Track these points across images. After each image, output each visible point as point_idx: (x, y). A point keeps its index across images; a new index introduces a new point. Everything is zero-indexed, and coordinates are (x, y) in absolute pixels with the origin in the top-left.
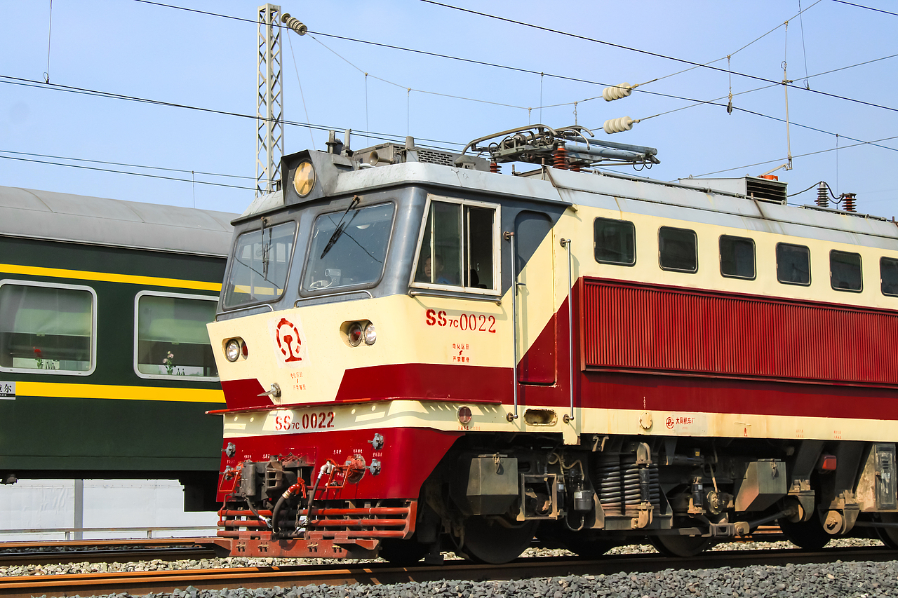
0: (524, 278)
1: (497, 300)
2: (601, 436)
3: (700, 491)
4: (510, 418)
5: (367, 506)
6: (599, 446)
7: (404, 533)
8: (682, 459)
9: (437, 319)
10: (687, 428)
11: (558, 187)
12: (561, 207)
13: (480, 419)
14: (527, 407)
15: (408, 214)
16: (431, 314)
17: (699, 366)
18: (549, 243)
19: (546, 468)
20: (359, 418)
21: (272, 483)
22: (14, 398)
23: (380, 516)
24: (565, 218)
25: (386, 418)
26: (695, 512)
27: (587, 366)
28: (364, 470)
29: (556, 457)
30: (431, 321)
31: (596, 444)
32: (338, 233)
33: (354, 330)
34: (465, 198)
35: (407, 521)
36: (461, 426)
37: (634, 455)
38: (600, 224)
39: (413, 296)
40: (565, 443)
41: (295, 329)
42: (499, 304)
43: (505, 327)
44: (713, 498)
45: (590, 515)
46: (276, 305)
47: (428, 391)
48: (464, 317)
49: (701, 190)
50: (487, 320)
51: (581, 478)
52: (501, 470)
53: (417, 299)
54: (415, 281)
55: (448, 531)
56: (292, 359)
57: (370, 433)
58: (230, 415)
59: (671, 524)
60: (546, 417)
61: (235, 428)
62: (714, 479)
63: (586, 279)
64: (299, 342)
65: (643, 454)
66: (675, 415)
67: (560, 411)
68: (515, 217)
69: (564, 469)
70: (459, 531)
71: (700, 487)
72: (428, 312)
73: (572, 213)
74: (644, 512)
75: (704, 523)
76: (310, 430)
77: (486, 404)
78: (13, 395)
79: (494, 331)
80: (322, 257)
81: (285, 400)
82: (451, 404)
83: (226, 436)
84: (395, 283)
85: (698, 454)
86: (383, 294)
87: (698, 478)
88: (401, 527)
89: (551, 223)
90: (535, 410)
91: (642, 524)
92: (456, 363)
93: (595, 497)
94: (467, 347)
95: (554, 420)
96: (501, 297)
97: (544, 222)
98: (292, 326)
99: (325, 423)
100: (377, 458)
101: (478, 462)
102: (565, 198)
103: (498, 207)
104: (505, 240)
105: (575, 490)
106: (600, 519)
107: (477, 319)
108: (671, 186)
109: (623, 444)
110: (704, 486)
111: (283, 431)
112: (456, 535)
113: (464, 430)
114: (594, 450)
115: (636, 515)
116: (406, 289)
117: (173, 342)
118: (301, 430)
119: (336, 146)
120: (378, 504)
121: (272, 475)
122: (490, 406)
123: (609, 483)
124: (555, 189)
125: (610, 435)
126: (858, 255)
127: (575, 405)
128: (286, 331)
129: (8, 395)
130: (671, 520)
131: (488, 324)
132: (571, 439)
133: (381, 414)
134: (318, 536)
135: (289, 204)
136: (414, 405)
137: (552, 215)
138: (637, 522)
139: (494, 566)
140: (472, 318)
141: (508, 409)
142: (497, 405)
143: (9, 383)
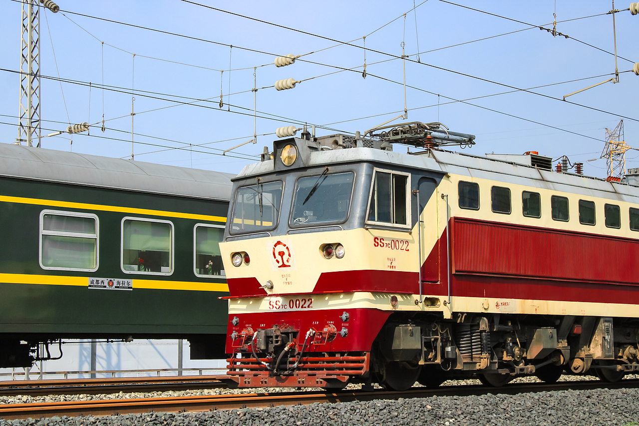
0: (422, 218)
1: (409, 231)
2: (462, 313)
3: (511, 346)
4: (417, 303)
5: (338, 356)
6: (461, 319)
7: (363, 372)
8: (503, 327)
9: (380, 243)
10: (506, 308)
11: (438, 162)
12: (442, 175)
13: (402, 303)
14: (425, 296)
15: (363, 179)
16: (376, 240)
17: (513, 271)
18: (435, 197)
19: (431, 333)
20: (331, 303)
21: (277, 342)
22: (132, 290)
23: (348, 362)
24: (444, 181)
25: (351, 302)
26: (508, 360)
27: (456, 271)
28: (336, 334)
29: (436, 326)
30: (376, 244)
31: (460, 318)
32: (314, 189)
33: (328, 249)
34: (393, 170)
35: (364, 365)
36: (392, 307)
37: (478, 325)
38: (462, 184)
39: (367, 229)
40: (445, 318)
41: (287, 248)
42: (410, 233)
43: (414, 247)
44: (517, 351)
45: (454, 361)
46: (272, 232)
47: (376, 286)
48: (393, 242)
49: (509, 163)
50: (404, 243)
51: (449, 339)
52: (412, 335)
53: (369, 231)
54: (368, 220)
55: (377, 371)
56: (284, 265)
57: (341, 311)
58: (234, 300)
59: (497, 367)
60: (433, 302)
61: (237, 308)
62: (517, 339)
63: (455, 218)
64: (289, 255)
65: (484, 325)
66: (500, 300)
67: (442, 298)
68: (418, 181)
69: (440, 333)
70: (383, 371)
71: (511, 344)
72: (375, 238)
73: (447, 178)
74: (485, 359)
75: (512, 366)
76: (295, 309)
77: (404, 294)
78: (131, 288)
79: (408, 250)
80: (304, 204)
81: (276, 291)
82: (387, 294)
83: (230, 312)
84: (356, 221)
85: (510, 324)
86: (350, 228)
87: (510, 339)
88: (361, 368)
89: (436, 184)
90: (429, 298)
91: (483, 367)
92: (389, 269)
93: (457, 350)
94: (395, 260)
95: (438, 304)
96: (411, 229)
97: (432, 184)
98: (285, 245)
99: (306, 305)
100: (346, 327)
101: (400, 329)
102: (443, 169)
103: (409, 175)
104: (414, 195)
105: (446, 346)
106: (460, 363)
107: (400, 243)
108: (494, 160)
109: (473, 318)
110: (513, 343)
111: (275, 310)
112: (381, 373)
113: (393, 310)
114: (458, 321)
115: (480, 361)
116: (363, 225)
117: (213, 255)
118: (288, 309)
119: (306, 135)
120: (346, 355)
121: (277, 337)
122: (406, 295)
123: (464, 342)
124: (438, 164)
125: (467, 313)
126: (593, 203)
127: (450, 295)
128: (280, 248)
129: (129, 288)
130: (497, 364)
131: (405, 245)
132: (447, 315)
133: (347, 300)
134: (304, 374)
135: (277, 170)
136: (367, 295)
137: (437, 179)
138: (480, 365)
139: (398, 392)
140: (397, 242)
141: (416, 297)
142: (410, 295)
143: (129, 280)
